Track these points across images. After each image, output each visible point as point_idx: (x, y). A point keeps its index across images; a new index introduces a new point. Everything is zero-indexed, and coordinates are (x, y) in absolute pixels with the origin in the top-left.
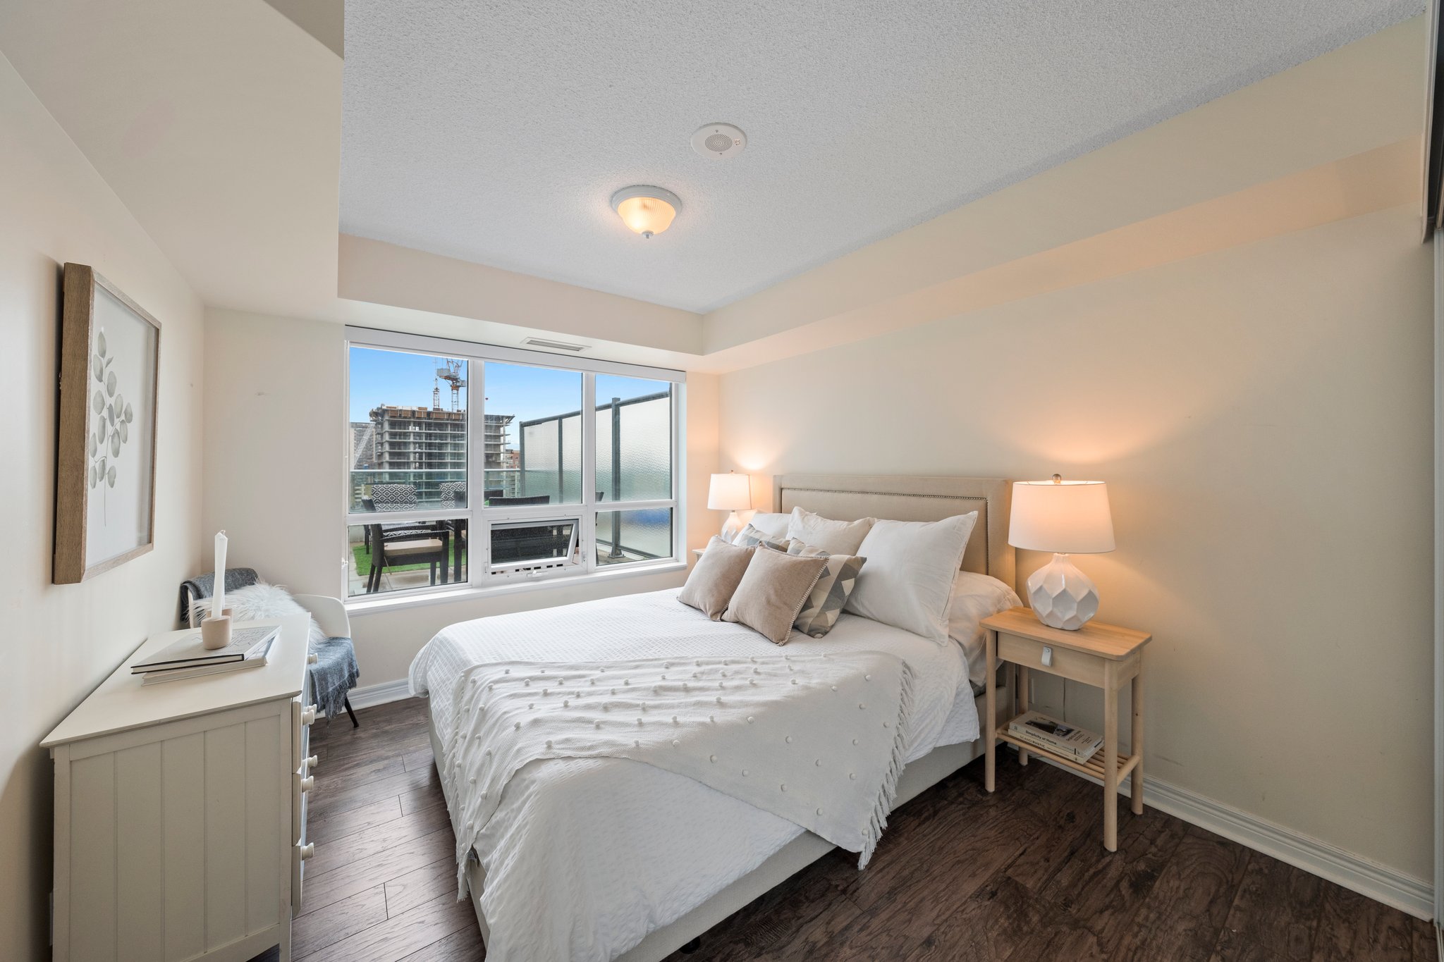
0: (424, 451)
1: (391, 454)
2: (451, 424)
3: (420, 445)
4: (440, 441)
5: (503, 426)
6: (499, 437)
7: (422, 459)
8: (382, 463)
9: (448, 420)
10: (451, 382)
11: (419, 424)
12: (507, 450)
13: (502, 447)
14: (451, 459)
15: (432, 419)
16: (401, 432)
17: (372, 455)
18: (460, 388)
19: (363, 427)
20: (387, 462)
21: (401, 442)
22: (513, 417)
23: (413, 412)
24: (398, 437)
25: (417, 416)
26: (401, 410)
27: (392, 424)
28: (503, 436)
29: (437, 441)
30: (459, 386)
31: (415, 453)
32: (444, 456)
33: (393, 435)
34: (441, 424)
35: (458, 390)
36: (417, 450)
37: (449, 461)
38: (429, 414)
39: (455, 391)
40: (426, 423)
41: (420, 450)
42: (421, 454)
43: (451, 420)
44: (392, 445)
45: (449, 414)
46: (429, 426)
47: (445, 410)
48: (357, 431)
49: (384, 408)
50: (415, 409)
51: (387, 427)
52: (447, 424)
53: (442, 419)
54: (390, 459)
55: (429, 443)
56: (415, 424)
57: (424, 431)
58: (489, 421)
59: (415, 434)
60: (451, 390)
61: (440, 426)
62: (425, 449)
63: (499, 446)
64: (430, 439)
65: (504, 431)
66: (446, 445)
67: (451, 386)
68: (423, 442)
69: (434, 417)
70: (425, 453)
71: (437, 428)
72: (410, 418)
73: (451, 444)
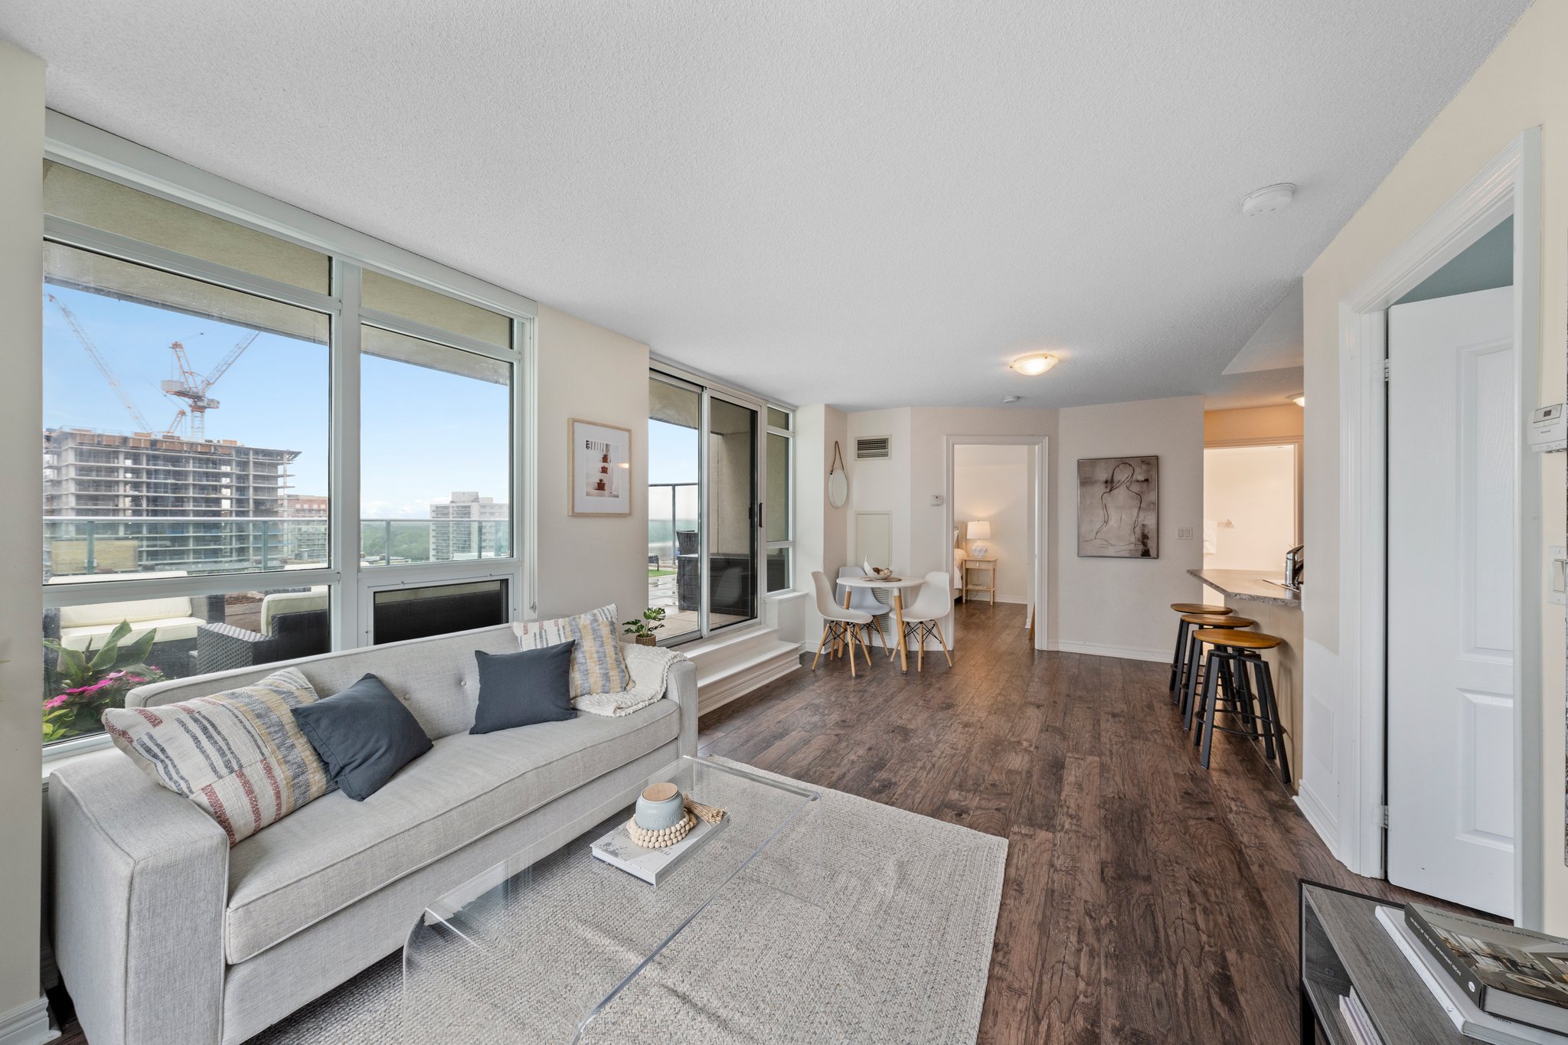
0: (145, 493)
1: (78, 497)
2: (194, 458)
3: (136, 486)
4: (174, 481)
5: (282, 464)
6: (276, 477)
7: (141, 505)
9: (189, 452)
10: (190, 401)
11: (136, 458)
12: (286, 495)
13: (280, 492)
14: (194, 506)
15: (158, 450)
16: (101, 467)
18: (207, 411)
21: (102, 481)
22: (299, 453)
23: (125, 440)
24: (94, 473)
25: (130, 444)
26: (99, 436)
27: (82, 455)
28: (282, 476)
29: (169, 481)
30: (205, 408)
32: (183, 502)
33: (80, 470)
34: (176, 458)
35: (202, 412)
36: (131, 493)
37: (191, 508)
38: (154, 443)
39: (198, 414)
40: (148, 456)
41: (136, 493)
42: (138, 499)
43: (195, 452)
44: (80, 484)
45: (192, 445)
46: (153, 459)
47: (185, 438)
49: (67, 430)
50: (128, 433)
51: (70, 458)
52: (187, 459)
53: (180, 451)
54: (77, 504)
55: (155, 484)
56: (127, 456)
57: (144, 466)
58: (260, 457)
59: (127, 470)
60: (192, 412)
61: (175, 461)
62: (148, 492)
63: (275, 489)
64: (155, 479)
65: (285, 471)
66: (186, 487)
67: (190, 406)
68: (142, 482)
69: (164, 447)
70: (148, 497)
71: (169, 464)
72: (118, 447)
73: (194, 485)
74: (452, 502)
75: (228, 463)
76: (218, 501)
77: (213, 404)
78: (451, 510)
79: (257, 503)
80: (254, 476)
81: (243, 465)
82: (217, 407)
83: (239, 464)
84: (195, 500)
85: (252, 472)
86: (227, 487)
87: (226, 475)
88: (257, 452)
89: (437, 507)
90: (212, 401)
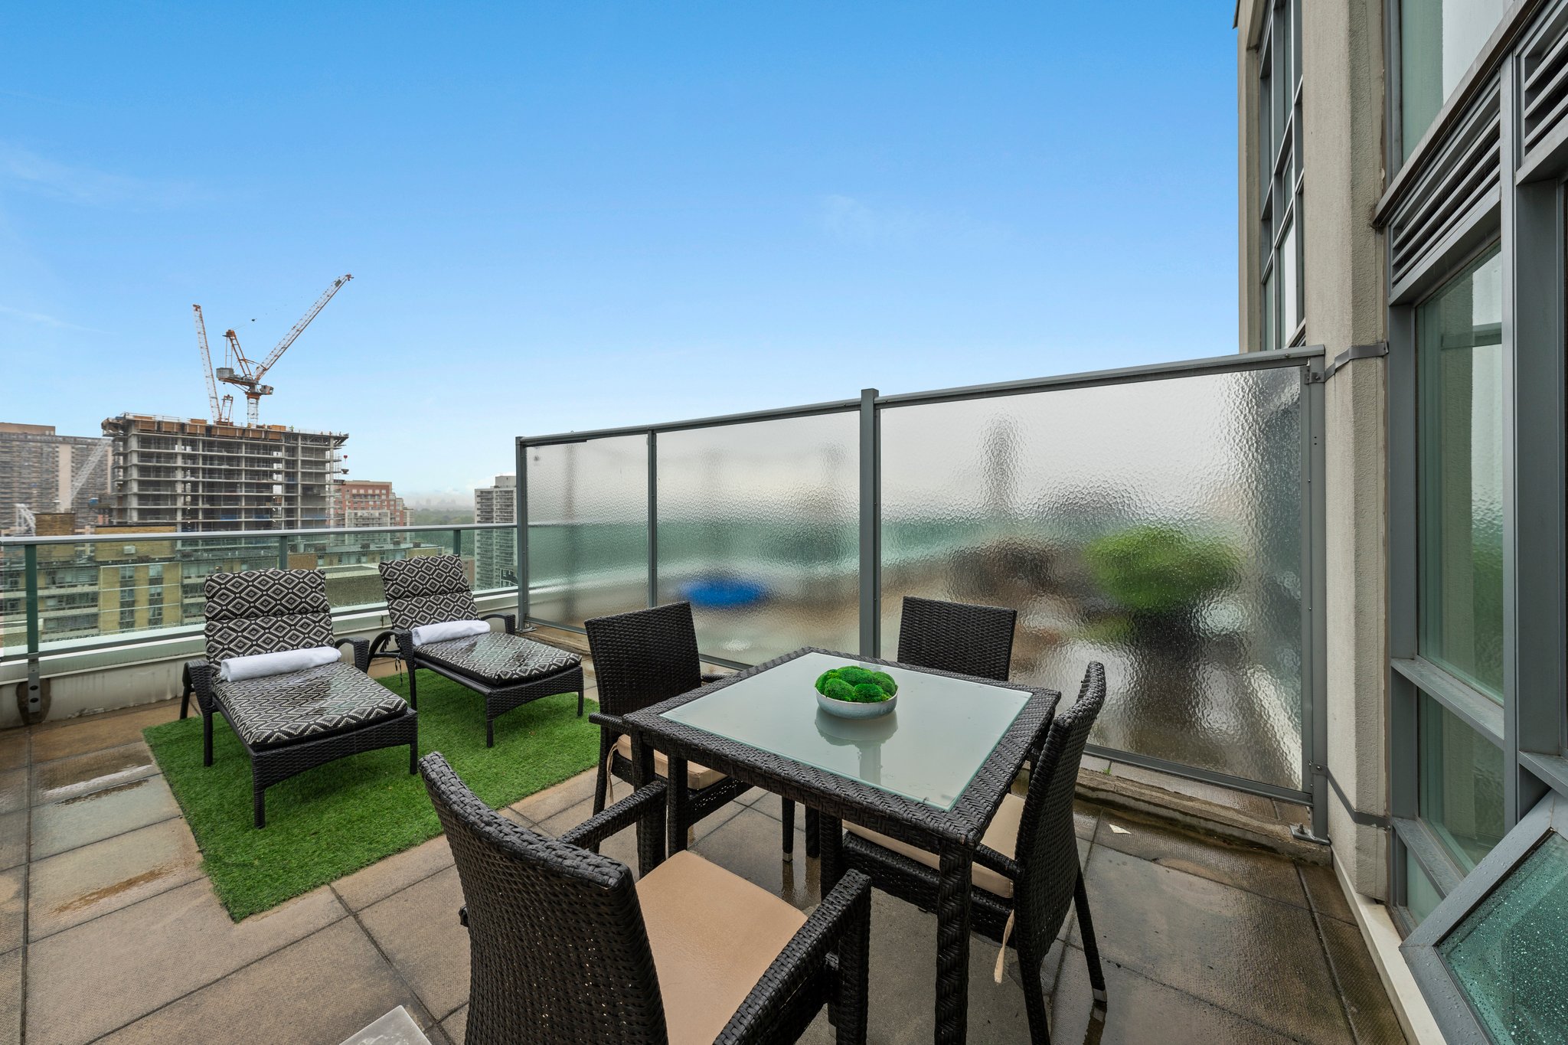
0: (201, 479)
1: (141, 483)
2: (246, 444)
3: (194, 471)
4: (227, 467)
5: (329, 449)
6: (324, 463)
7: (197, 491)
8: (126, 496)
9: (241, 438)
10: (244, 388)
11: (193, 444)
12: (335, 481)
13: (328, 477)
14: (246, 492)
15: (214, 436)
16: (160, 453)
17: (106, 483)
18: (262, 397)
19: (88, 444)
20: (135, 494)
21: (161, 467)
22: (345, 437)
23: (182, 426)
24: (155, 460)
25: (188, 431)
26: (159, 423)
27: (144, 441)
28: (329, 462)
29: (223, 467)
30: (260, 394)
31: (185, 483)
33: (143, 456)
34: (230, 444)
35: (257, 399)
36: (188, 478)
37: (243, 493)
38: (209, 430)
39: (254, 401)
40: (204, 442)
41: (193, 479)
42: (195, 485)
43: (247, 438)
44: (143, 470)
45: (244, 431)
46: (209, 445)
47: (237, 424)
48: (77, 449)
49: (129, 417)
50: (185, 420)
51: (134, 444)
52: (239, 444)
53: (233, 437)
54: (139, 490)
55: (210, 469)
56: (185, 443)
57: (201, 452)
58: (308, 443)
59: (185, 456)
60: (248, 398)
61: (228, 446)
62: (203, 478)
63: (323, 475)
64: (211, 464)
65: (331, 456)
66: (239, 472)
67: (246, 393)
68: (199, 468)
69: (218, 434)
70: (203, 482)
71: (223, 450)
72: (176, 433)
73: (246, 470)
74: (496, 487)
75: (278, 449)
76: (269, 487)
77: (267, 390)
78: (494, 495)
79: (306, 488)
80: (302, 461)
81: (292, 451)
82: (270, 394)
83: (288, 449)
84: (248, 485)
85: (300, 457)
86: (278, 472)
87: (278, 461)
88: (305, 437)
89: (482, 492)
90: (265, 387)
